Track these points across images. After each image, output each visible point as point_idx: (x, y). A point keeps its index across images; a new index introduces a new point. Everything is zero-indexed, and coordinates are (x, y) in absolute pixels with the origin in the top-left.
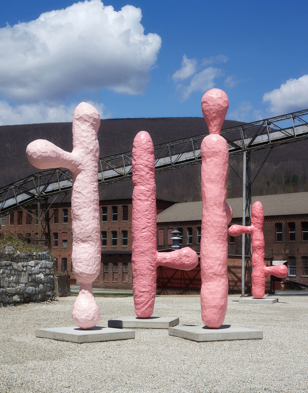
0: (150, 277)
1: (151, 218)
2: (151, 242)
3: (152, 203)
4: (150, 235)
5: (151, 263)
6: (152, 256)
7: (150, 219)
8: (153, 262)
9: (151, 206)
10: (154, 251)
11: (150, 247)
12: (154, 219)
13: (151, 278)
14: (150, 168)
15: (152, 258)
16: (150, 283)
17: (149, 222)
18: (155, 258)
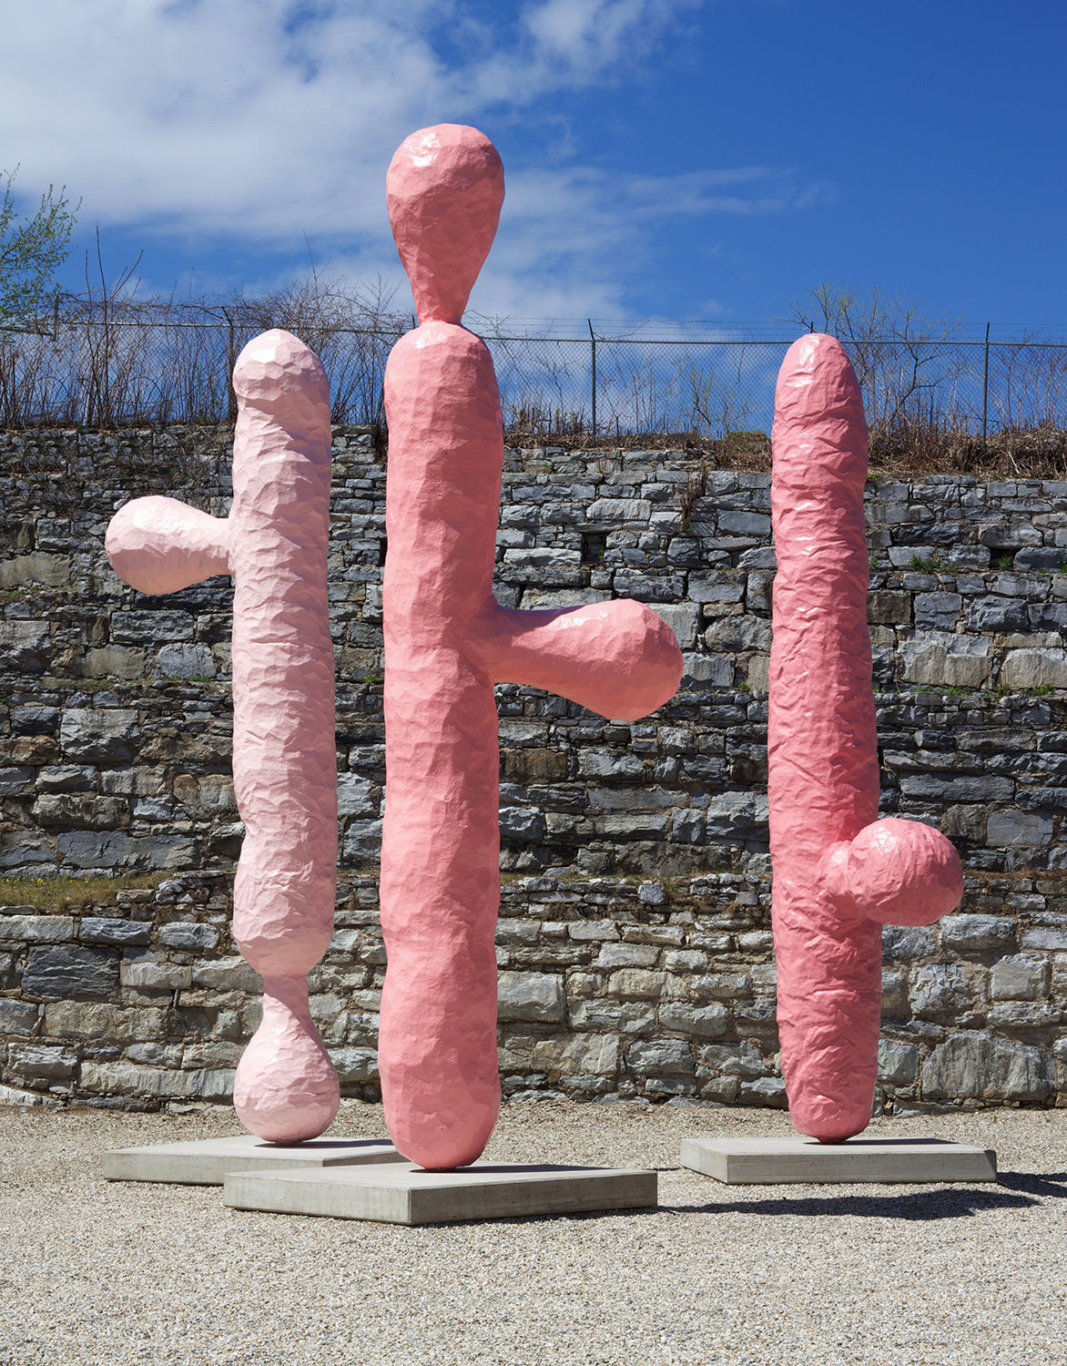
0: (793, 961)
1: (796, 702)
2: (796, 806)
3: (798, 635)
4: (791, 776)
5: (795, 900)
6: (799, 869)
7: (792, 706)
8: (802, 893)
9: (795, 650)
10: (812, 846)
11: (788, 831)
12: (811, 706)
13: (799, 961)
14: (795, 487)
15: (800, 877)
16: (795, 985)
17: (786, 721)
18: (813, 876)
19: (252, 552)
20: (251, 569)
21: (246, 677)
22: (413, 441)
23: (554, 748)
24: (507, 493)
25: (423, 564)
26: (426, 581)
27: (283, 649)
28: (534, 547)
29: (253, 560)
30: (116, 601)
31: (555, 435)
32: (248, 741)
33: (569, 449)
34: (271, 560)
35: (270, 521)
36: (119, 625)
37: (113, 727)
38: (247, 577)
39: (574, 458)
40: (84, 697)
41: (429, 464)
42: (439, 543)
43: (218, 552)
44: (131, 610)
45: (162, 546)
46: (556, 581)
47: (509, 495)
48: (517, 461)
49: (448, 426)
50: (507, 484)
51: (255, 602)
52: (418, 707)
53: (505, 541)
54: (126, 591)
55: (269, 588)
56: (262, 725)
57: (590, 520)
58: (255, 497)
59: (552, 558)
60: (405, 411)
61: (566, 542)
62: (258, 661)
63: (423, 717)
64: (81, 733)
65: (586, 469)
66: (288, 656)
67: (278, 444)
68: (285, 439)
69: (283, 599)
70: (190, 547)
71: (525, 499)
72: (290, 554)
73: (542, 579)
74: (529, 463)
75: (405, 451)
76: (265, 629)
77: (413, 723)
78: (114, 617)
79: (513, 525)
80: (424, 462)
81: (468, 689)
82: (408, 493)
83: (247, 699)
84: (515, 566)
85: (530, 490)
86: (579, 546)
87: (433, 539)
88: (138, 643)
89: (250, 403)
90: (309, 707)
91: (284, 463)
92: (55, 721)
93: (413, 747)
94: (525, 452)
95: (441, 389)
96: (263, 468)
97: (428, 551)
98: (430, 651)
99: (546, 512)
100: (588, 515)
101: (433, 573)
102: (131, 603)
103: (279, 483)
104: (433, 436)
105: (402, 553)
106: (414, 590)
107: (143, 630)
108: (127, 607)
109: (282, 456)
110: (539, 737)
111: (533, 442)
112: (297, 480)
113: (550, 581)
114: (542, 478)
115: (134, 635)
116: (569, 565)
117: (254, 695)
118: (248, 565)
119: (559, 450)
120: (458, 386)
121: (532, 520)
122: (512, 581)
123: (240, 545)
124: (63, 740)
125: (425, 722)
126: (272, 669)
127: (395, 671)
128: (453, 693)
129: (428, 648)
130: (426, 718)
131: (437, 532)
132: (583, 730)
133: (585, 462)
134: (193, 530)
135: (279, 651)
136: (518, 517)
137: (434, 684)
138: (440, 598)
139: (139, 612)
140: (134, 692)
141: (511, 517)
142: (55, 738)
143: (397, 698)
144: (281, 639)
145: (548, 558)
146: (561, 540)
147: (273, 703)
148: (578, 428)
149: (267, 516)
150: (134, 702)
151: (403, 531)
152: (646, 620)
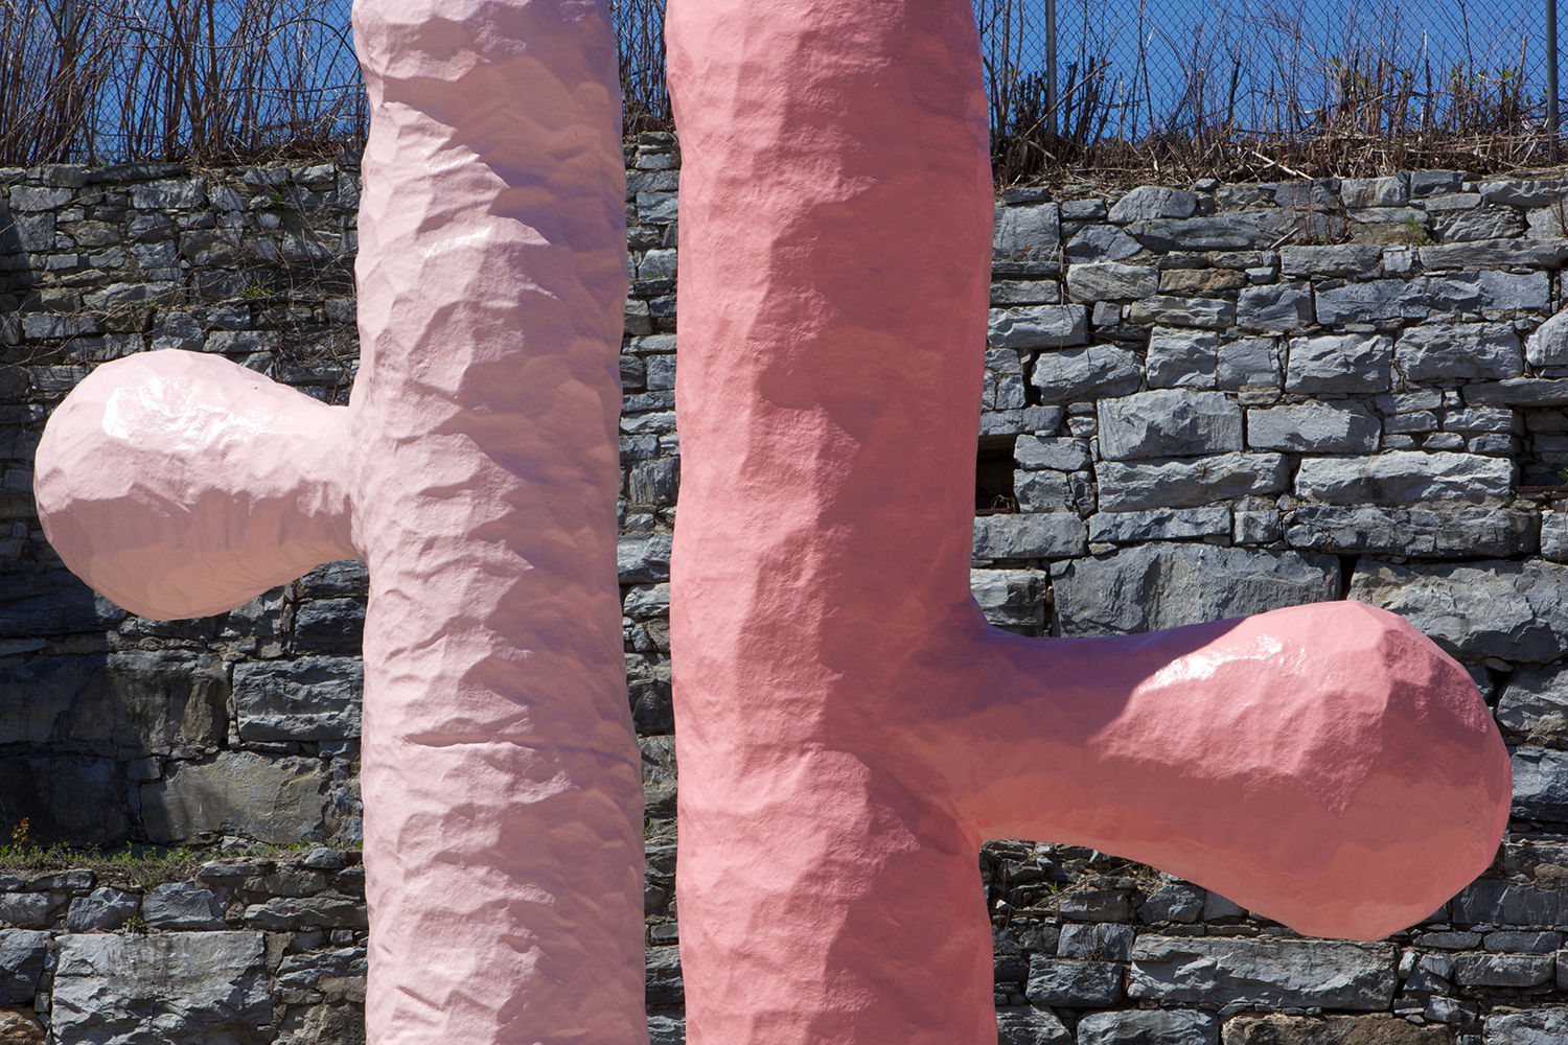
19: (406, 498)
20: (404, 543)
21: (394, 838)
22: (734, 183)
23: (1414, 1012)
24: (1298, 303)
25: (768, 520)
26: (775, 568)
27: (491, 760)
28: (1380, 450)
29: (408, 519)
30: (245, 635)
31: (1441, 134)
32: (401, 1014)
33: (1478, 171)
34: (456, 517)
35: (453, 410)
36: (252, 698)
37: (196, 979)
38: (394, 565)
39: (1489, 198)
40: (116, 901)
41: (778, 244)
42: (808, 463)
43: (325, 498)
44: (285, 656)
45: (179, 487)
46: (1442, 544)
47: (1306, 308)
48: (1329, 212)
49: (829, 139)
50: (1301, 279)
51: (415, 632)
52: (761, 913)
53: (1295, 437)
54: (271, 605)
55: (452, 593)
56: (439, 968)
57: (1534, 369)
58: (410, 345)
59: (1428, 480)
60: (712, 102)
61: (1467, 434)
62: (426, 795)
63: (773, 941)
64: (109, 999)
65: (1526, 225)
66: (505, 778)
67: (471, 198)
68: (489, 185)
69: (492, 623)
70: (252, 487)
71: (1352, 317)
72: (507, 499)
73: (1403, 539)
74: (1364, 217)
75: (716, 211)
76: (442, 705)
77: (747, 956)
78: (238, 677)
79: (1317, 391)
80: (762, 239)
81: (895, 859)
82: (724, 325)
83: (397, 898)
84: (1325, 506)
85: (1365, 292)
86: (1506, 443)
87: (793, 450)
88: (302, 746)
89: (396, 91)
90: (566, 915)
91: (490, 251)
92: (39, 968)
93: (749, 1021)
94: (1350, 186)
95: (807, 38)
96: (430, 264)
97: (781, 483)
98: (791, 758)
99: (1410, 353)
100: (1531, 356)
101: (795, 544)
102: (284, 636)
103: (475, 307)
104: (788, 167)
105: (713, 492)
106: (745, 593)
107: (319, 708)
108: (273, 649)
109: (481, 233)
110: (1372, 981)
111: (1376, 157)
112: (524, 297)
113: (1424, 545)
114: (1397, 257)
115: (298, 726)
116: (1477, 498)
117: (417, 886)
118: (397, 532)
119: (1447, 176)
120: (853, 27)
121: (1372, 376)
122: (1317, 548)
123: (377, 479)
124: (60, 1019)
125: (777, 954)
126: (464, 815)
127: (701, 816)
128: (853, 872)
129: (786, 750)
130: (782, 941)
131: (805, 432)
132: (1495, 960)
133: (1522, 208)
134: (260, 442)
135: (480, 767)
136: (1331, 369)
137: (802, 850)
138: (816, 611)
139: (307, 660)
140: (251, 882)
141: (1313, 369)
142: (36, 1016)
143: (705, 890)
144: (490, 732)
145: (1418, 481)
146: (1455, 429)
147: (465, 908)
148: (1510, 114)
149: (444, 395)
150: (253, 910)
151: (715, 430)
152: (1390, 658)
